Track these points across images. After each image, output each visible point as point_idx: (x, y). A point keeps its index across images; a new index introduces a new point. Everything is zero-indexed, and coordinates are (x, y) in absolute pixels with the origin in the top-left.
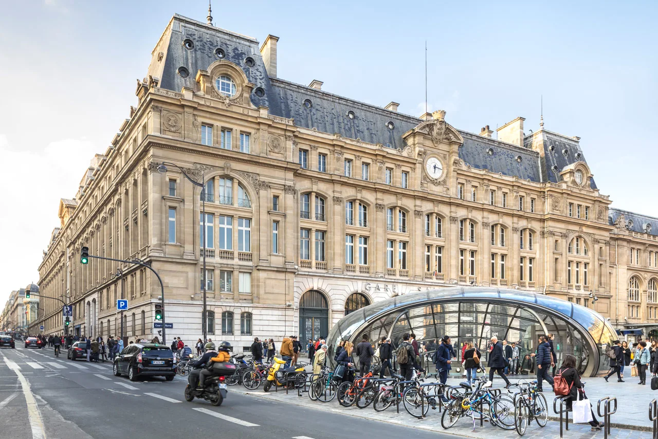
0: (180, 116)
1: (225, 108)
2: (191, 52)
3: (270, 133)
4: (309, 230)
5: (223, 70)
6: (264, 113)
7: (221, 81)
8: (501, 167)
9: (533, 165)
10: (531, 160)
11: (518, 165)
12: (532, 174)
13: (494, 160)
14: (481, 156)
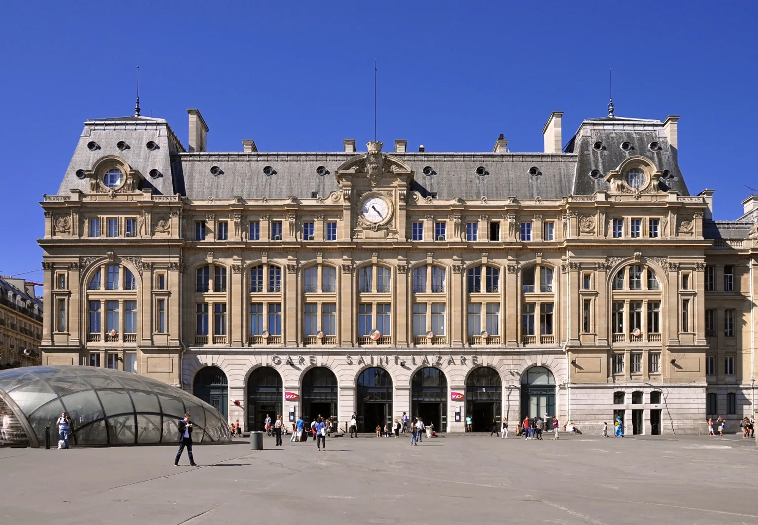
0: (69, 216)
1: (110, 200)
2: (94, 153)
3: (155, 213)
4: (207, 304)
6: (147, 195)
7: (109, 174)
8: (497, 187)
9: (563, 175)
10: (560, 169)
11: (532, 179)
12: (556, 188)
13: (485, 181)
14: (464, 179)
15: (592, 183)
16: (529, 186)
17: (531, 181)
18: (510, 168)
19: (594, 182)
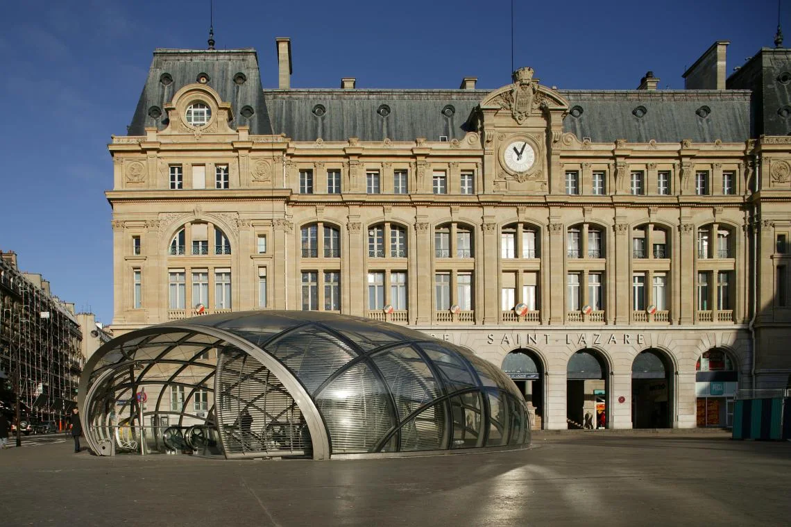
0: (144, 162)
1: (196, 141)
2: (169, 88)
3: (253, 158)
4: (315, 272)
5: (193, 97)
6: (244, 135)
7: (193, 110)
8: (660, 131)
9: (738, 116)
10: (733, 109)
11: (701, 121)
12: (732, 131)
13: (646, 123)
14: (619, 121)
15: (782, 122)
16: (699, 130)
17: (700, 123)
18: (673, 109)
19: (784, 122)
